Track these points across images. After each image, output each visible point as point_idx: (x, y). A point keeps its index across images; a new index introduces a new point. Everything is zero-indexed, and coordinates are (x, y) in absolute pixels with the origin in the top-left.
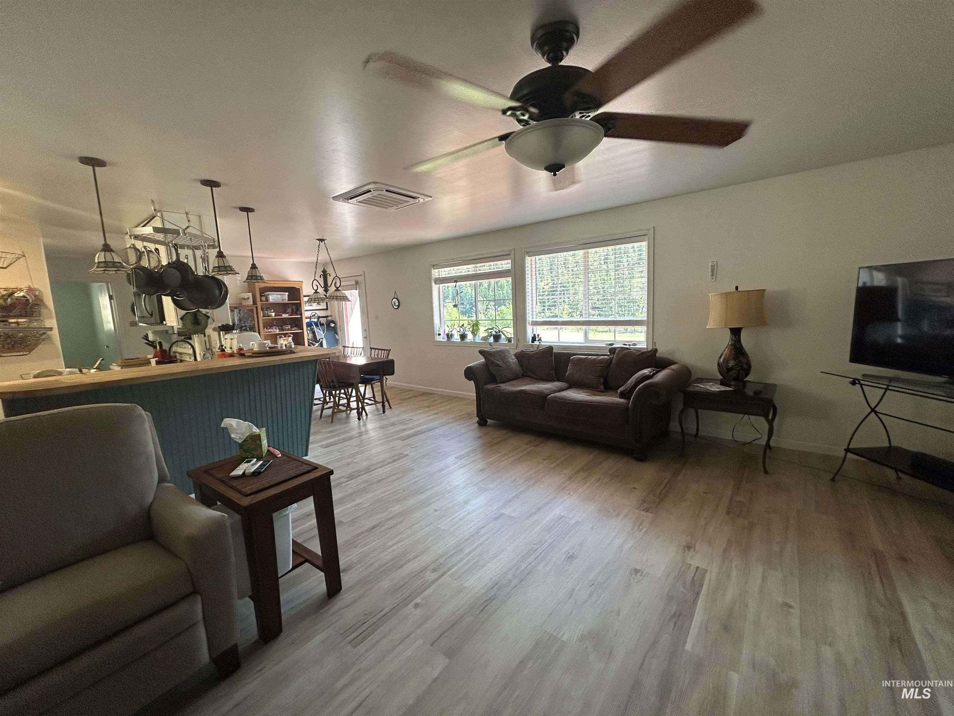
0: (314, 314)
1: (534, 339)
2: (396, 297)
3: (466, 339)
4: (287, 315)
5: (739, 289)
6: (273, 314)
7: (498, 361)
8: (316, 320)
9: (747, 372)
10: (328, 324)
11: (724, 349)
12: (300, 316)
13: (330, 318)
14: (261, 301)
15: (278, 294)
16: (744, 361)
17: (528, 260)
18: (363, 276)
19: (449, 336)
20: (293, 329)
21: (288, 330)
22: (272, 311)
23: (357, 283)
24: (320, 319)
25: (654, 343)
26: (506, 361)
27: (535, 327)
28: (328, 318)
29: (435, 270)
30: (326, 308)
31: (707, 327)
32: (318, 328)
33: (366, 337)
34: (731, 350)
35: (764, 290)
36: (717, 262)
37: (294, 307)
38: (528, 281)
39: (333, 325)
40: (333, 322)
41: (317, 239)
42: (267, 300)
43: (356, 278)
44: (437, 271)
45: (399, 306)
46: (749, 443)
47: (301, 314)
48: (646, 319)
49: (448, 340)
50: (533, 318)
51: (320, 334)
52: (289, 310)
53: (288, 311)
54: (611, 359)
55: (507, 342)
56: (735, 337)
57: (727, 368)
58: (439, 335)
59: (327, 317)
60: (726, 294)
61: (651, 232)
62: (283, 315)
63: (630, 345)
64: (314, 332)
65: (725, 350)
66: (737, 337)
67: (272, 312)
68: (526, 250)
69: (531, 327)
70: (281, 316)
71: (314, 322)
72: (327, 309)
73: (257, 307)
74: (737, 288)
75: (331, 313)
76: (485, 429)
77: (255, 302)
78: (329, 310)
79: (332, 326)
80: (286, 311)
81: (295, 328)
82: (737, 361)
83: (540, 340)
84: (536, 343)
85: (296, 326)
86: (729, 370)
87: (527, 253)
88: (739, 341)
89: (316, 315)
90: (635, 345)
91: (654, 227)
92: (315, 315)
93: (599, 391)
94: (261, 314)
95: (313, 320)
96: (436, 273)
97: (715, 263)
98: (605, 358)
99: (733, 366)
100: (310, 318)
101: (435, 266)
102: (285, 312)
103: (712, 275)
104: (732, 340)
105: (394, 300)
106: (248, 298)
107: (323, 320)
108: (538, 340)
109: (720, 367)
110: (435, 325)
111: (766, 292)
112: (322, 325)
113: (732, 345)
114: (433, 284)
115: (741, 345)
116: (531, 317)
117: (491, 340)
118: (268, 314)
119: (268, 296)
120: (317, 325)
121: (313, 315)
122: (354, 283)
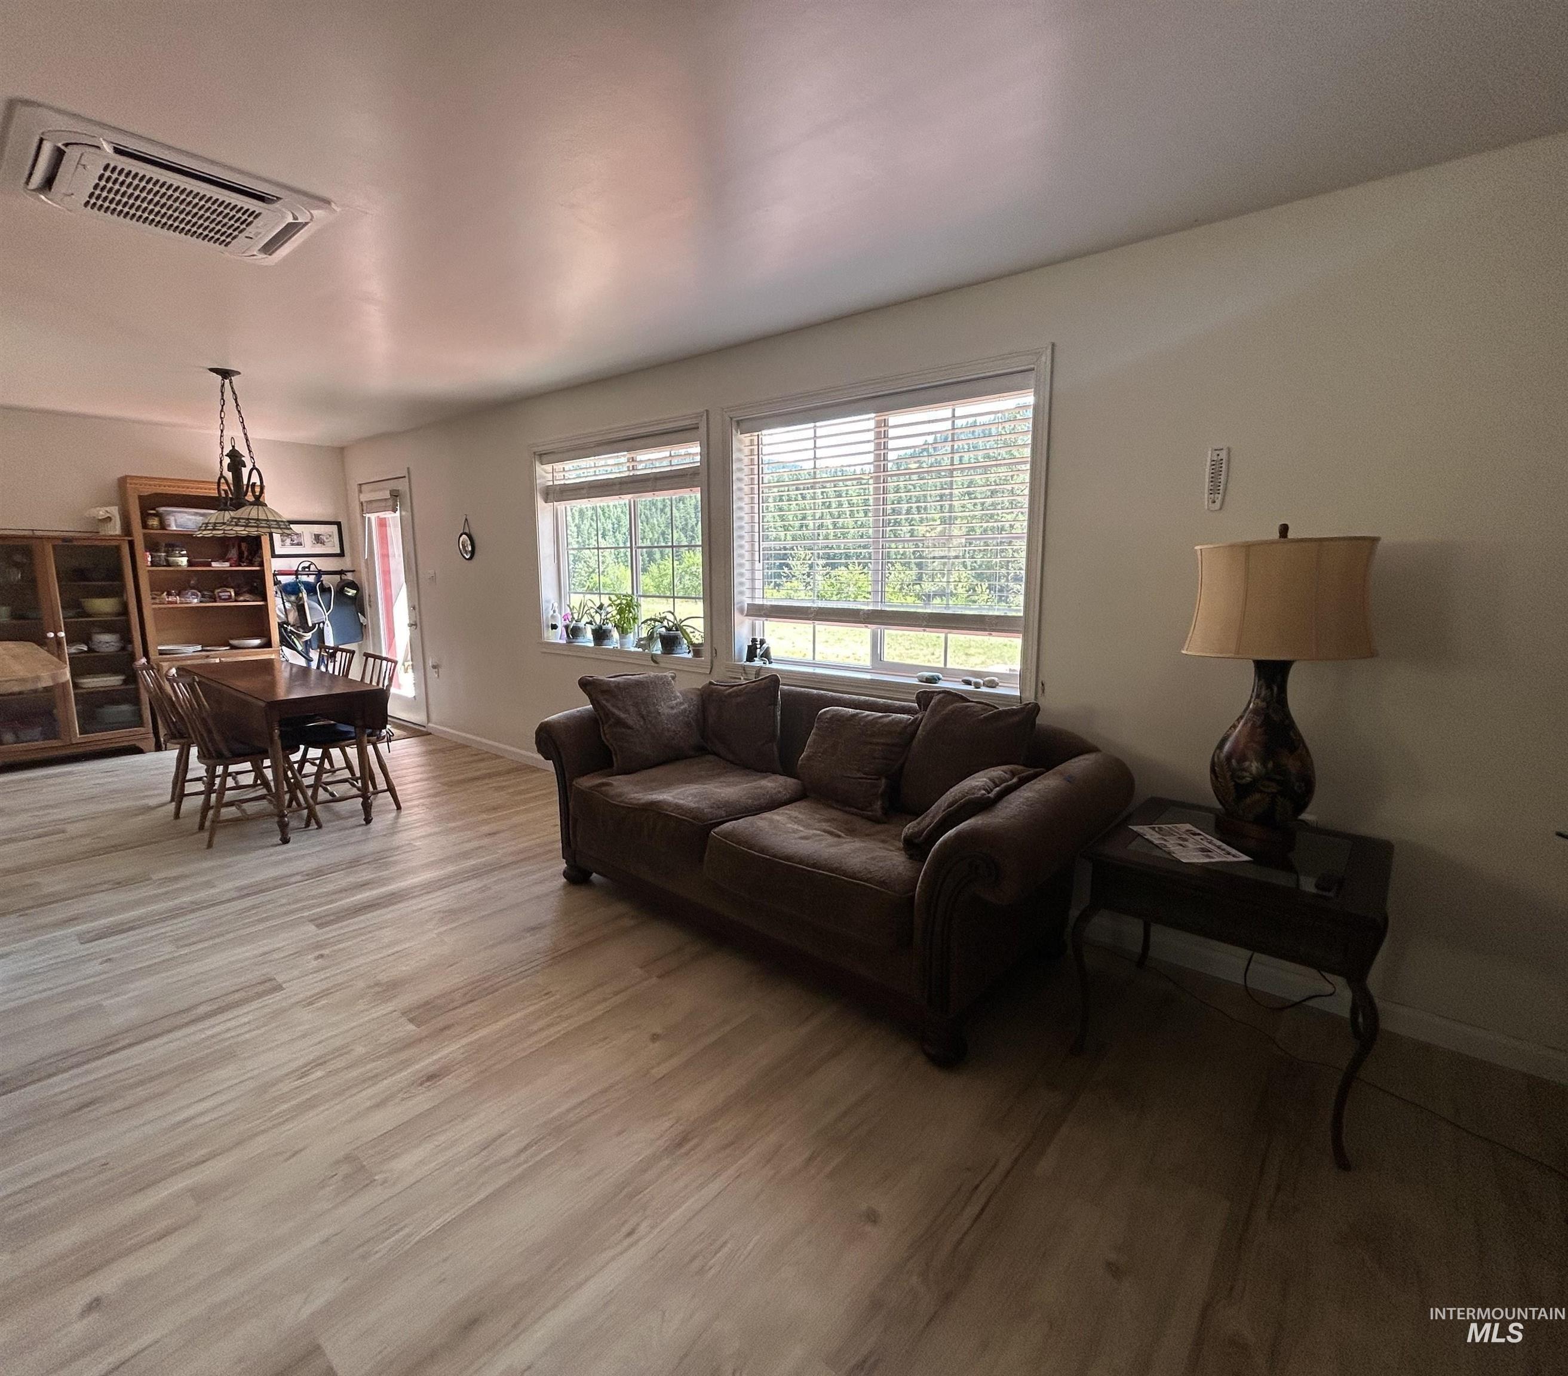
0: (307, 564)
1: (751, 655)
2: (467, 531)
3: (606, 642)
4: (227, 564)
5: (1291, 535)
6: (184, 561)
7: (626, 711)
8: (311, 579)
9: (1301, 802)
10: (340, 592)
11: (1233, 721)
12: (258, 568)
13: (349, 577)
14: (145, 526)
15: (196, 514)
16: (1292, 765)
17: (740, 441)
18: (407, 479)
19: (574, 632)
20: (242, 598)
21: (225, 600)
22: (185, 552)
23: (395, 495)
24: (324, 577)
25: (1041, 687)
26: (649, 712)
27: (759, 622)
28: (344, 577)
29: (545, 467)
30: (338, 551)
31: (1183, 652)
32: (314, 598)
33: (416, 625)
34: (1254, 727)
35: (1375, 540)
36: (1229, 450)
37: (244, 545)
38: (740, 499)
39: (351, 592)
40: (353, 585)
41: (212, 370)
42: (163, 526)
43: (392, 485)
44: (548, 467)
45: (473, 552)
46: (1295, 1005)
47: (262, 564)
48: (1021, 614)
49: (569, 642)
50: (753, 598)
51: (317, 612)
52: (233, 553)
53: (229, 556)
54: (916, 724)
55: (690, 656)
56: (1269, 687)
57: (1237, 785)
58: (554, 627)
59: (341, 573)
60: (1248, 548)
61: (1043, 358)
62: (214, 564)
63: (977, 686)
64: (303, 605)
65: (1234, 726)
66: (1275, 689)
67: (183, 556)
68: (732, 414)
69: (748, 621)
70: (210, 565)
71: (307, 585)
72: (342, 554)
73: (131, 544)
74: (1284, 530)
75: (353, 564)
76: (582, 894)
77: (127, 529)
78: (348, 558)
79: (350, 594)
80: (226, 554)
81: (247, 597)
82: (1270, 765)
83: (766, 655)
84: (758, 662)
85: (250, 592)
86: (1243, 790)
87: (738, 422)
88: (1281, 700)
89: (312, 568)
90: (992, 684)
91: (1053, 345)
92: (309, 567)
93: (869, 819)
94: (146, 559)
95: (304, 578)
96: (548, 474)
97: (1223, 455)
98: (900, 721)
99: (1255, 780)
100: (296, 573)
101: (546, 456)
102: (223, 558)
103: (1214, 490)
104: (1258, 696)
105: (464, 536)
106: (109, 519)
107: (327, 580)
108: (762, 656)
109: (1217, 777)
110: (544, 605)
111: (1380, 546)
112: (325, 590)
113: (1256, 712)
114: (540, 502)
115: (1288, 715)
116: (748, 593)
117: (657, 648)
118: (167, 561)
119: (167, 517)
120: (311, 589)
121: (304, 568)
122: (387, 495)
